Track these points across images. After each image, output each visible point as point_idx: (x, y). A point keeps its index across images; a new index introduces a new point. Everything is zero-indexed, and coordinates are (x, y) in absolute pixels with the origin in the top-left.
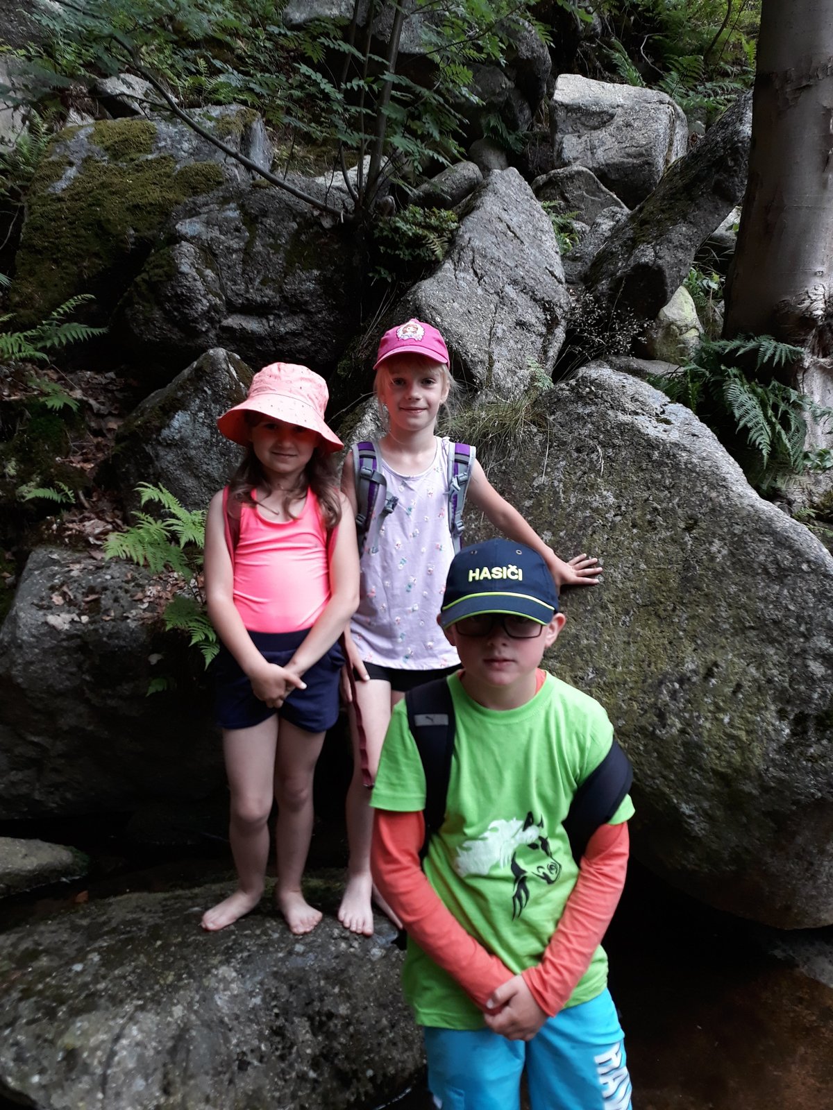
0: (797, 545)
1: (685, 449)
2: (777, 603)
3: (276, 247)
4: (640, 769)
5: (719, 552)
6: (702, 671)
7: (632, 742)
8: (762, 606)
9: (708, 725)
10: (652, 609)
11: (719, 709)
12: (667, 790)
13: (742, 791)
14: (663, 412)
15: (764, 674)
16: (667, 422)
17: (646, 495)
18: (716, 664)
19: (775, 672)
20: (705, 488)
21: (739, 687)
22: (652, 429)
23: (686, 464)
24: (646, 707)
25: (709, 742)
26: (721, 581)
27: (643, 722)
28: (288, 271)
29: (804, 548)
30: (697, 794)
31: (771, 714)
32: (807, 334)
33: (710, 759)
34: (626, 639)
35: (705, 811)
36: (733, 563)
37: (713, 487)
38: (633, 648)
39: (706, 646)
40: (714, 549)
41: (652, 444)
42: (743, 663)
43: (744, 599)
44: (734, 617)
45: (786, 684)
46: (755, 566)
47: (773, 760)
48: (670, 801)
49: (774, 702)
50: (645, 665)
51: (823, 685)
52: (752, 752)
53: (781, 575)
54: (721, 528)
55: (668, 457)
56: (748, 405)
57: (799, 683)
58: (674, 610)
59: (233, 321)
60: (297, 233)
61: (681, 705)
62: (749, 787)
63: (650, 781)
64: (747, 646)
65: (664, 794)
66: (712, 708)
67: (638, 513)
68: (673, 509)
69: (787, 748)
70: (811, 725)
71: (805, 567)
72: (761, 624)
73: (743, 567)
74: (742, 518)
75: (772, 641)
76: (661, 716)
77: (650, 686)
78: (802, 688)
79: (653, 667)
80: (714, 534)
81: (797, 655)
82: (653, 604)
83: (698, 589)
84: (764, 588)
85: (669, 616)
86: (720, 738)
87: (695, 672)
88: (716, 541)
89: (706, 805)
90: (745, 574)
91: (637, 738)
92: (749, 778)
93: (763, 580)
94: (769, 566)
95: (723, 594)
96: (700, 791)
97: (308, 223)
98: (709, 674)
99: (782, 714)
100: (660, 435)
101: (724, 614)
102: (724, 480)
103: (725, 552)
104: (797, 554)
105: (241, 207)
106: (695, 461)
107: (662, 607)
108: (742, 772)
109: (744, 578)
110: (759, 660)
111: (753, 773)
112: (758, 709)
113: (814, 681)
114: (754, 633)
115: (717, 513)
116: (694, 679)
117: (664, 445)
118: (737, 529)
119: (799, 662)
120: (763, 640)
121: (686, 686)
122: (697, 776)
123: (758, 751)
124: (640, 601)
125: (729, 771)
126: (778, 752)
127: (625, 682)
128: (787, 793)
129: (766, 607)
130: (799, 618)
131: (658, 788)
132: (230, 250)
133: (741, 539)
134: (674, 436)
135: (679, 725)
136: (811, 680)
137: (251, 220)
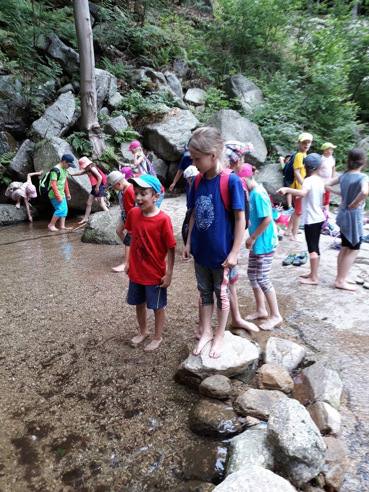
3: (13, 113)
16: (59, 145)
22: (55, 146)
28: (16, 117)
59: (6, 126)
60: (17, 110)
97: (20, 108)
105: (7, 105)
132: (5, 113)
137: (9, 108)
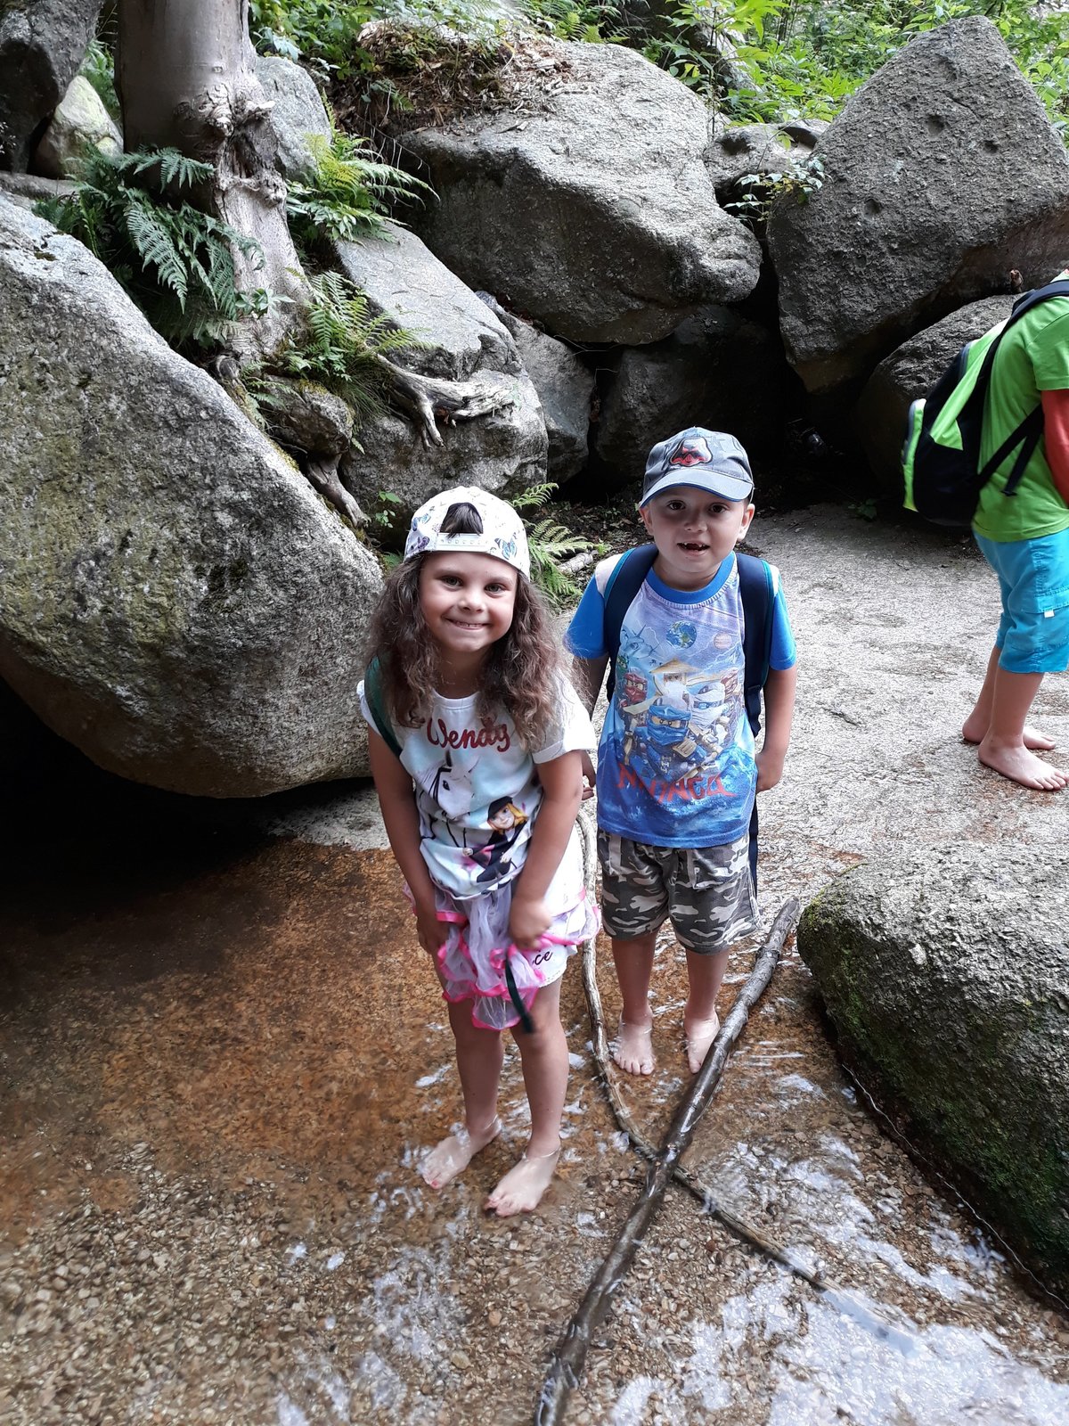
0: (194, 392)
1: (67, 290)
2: (181, 457)
4: (69, 662)
5: (118, 408)
6: (117, 542)
7: (56, 634)
8: (167, 462)
9: (129, 598)
10: (55, 482)
11: (138, 579)
12: (99, 677)
13: (170, 658)
14: (45, 246)
15: (177, 535)
16: (50, 257)
17: (30, 348)
18: (129, 533)
19: (187, 530)
20: (95, 335)
21: (154, 551)
22: (29, 267)
23: (70, 307)
24: (63, 593)
25: (132, 616)
26: (123, 441)
27: (62, 609)
29: (200, 393)
30: (131, 672)
31: (188, 575)
32: (216, 147)
33: (137, 633)
34: (32, 523)
35: (141, 688)
36: (134, 419)
37: (102, 333)
38: (41, 531)
39: (117, 515)
40: (112, 405)
41: (28, 286)
42: (156, 526)
43: (149, 458)
44: (141, 478)
45: (199, 541)
46: (156, 419)
47: (194, 619)
48: (104, 687)
49: (190, 561)
50: (56, 547)
51: (233, 535)
52: (173, 616)
53: (181, 426)
54: (117, 380)
55: (49, 300)
56: (154, 235)
57: (210, 537)
58: (80, 480)
61: (100, 583)
62: (177, 652)
63: (80, 672)
64: (159, 508)
65: (98, 681)
66: (131, 580)
67: (25, 372)
68: (63, 364)
69: (205, 605)
70: (226, 577)
71: (203, 414)
72: (169, 483)
73: (144, 423)
74: (136, 367)
75: (181, 498)
76: (81, 599)
77: (65, 569)
78: (214, 541)
79: (65, 548)
80: (110, 388)
81: (205, 508)
82: (56, 477)
83: (102, 453)
84: (167, 441)
85: (76, 488)
86: (143, 609)
87: (110, 545)
88: (113, 395)
89: (141, 681)
90: (147, 429)
91: (60, 630)
92: (174, 642)
93: (165, 434)
94: (169, 417)
95: (127, 454)
96: (132, 669)
98: (124, 544)
99: (199, 572)
100: (38, 274)
101: (131, 477)
102: (114, 324)
103: (124, 407)
104: (195, 401)
106: (80, 303)
107: (66, 479)
108: (167, 639)
109: (146, 435)
110: (171, 520)
111: (177, 636)
112: (176, 571)
113: (224, 533)
114: (164, 492)
115: (110, 364)
116: (110, 553)
117: (43, 285)
118: (134, 380)
119: (208, 515)
120: (173, 499)
121: (103, 562)
122: (127, 654)
123: (179, 614)
124: (41, 476)
125: (156, 641)
126: (198, 610)
127: (38, 571)
128: (211, 648)
129: (172, 463)
130: (203, 469)
131: (91, 677)
133: (138, 392)
134: (57, 274)
135: (100, 605)
136: (220, 532)
